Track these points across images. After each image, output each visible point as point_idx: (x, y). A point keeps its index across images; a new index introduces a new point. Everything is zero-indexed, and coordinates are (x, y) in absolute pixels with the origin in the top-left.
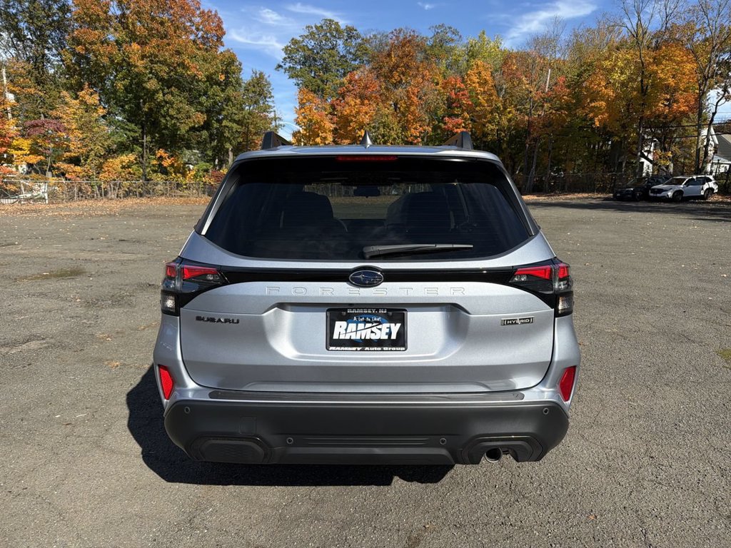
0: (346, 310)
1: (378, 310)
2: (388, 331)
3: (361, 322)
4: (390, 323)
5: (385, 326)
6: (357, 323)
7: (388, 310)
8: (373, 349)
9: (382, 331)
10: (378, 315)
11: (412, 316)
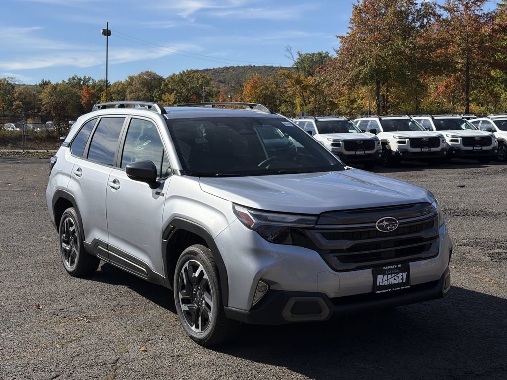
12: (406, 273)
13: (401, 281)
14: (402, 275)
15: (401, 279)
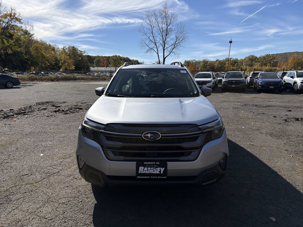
12: (164, 168)
13: (159, 173)
14: (160, 169)
15: (159, 171)
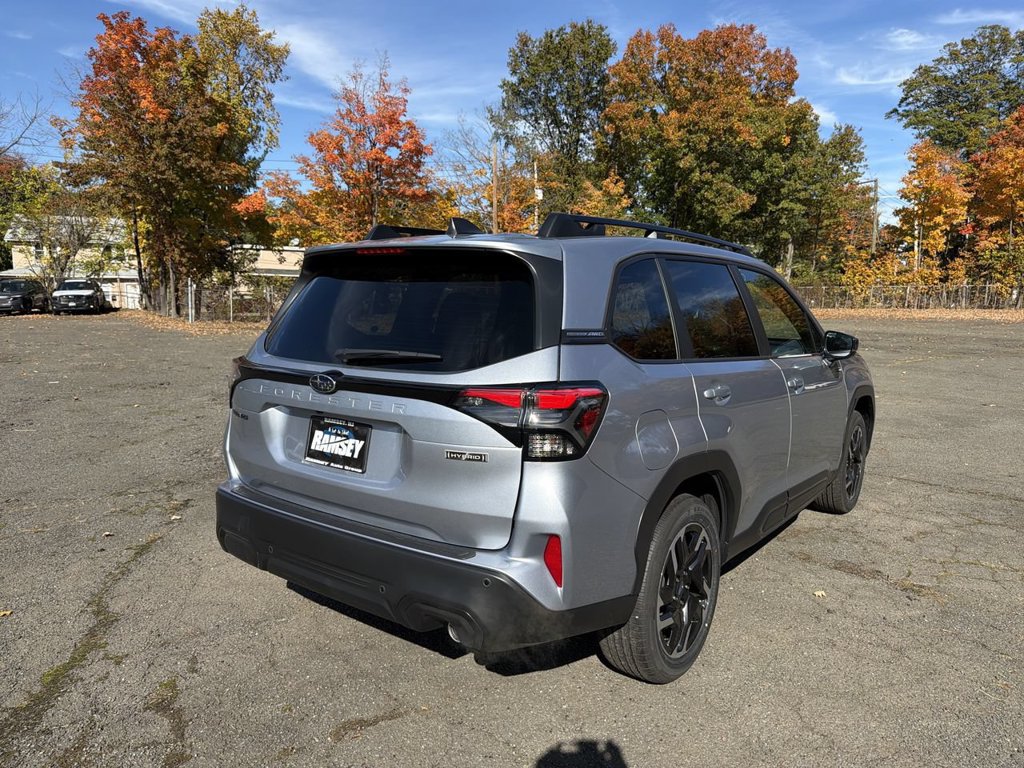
0: (323, 419)
1: (347, 422)
2: (352, 447)
3: (333, 434)
4: (356, 438)
5: (351, 441)
6: (331, 434)
7: (356, 424)
8: (336, 466)
9: (349, 447)
10: (347, 428)
11: (376, 435)
